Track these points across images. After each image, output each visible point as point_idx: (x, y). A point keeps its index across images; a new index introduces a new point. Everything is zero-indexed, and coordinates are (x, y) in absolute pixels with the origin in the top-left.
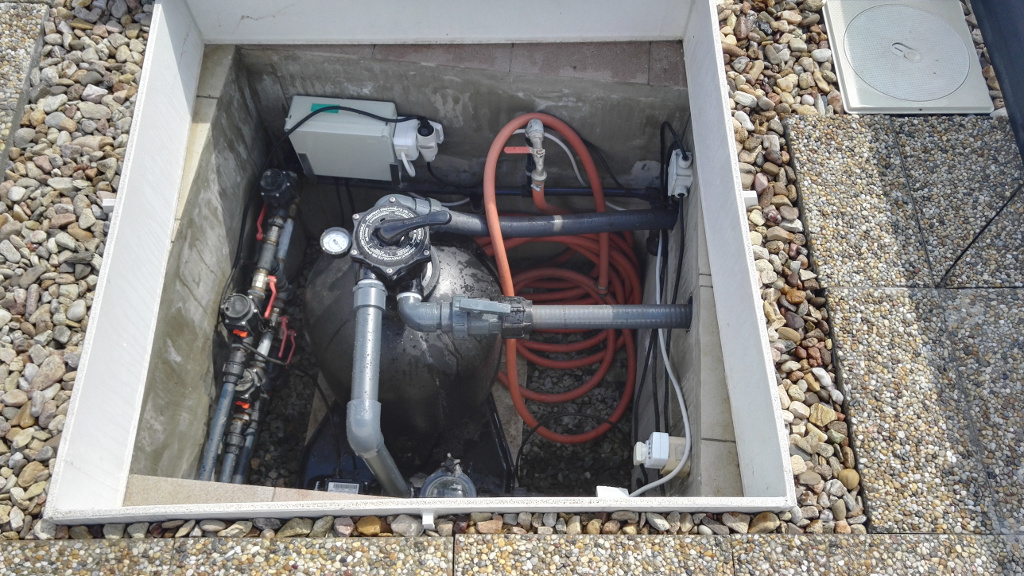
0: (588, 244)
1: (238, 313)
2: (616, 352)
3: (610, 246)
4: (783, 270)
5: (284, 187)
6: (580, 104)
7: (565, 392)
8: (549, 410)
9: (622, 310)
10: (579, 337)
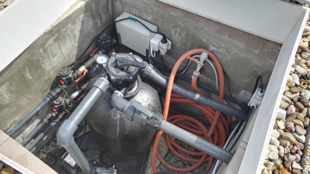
0: (211, 115)
1: (64, 74)
2: (204, 162)
3: (219, 119)
4: (284, 157)
5: (107, 41)
6: (227, 54)
7: (177, 167)
8: (168, 171)
9: (201, 140)
10: (193, 149)
